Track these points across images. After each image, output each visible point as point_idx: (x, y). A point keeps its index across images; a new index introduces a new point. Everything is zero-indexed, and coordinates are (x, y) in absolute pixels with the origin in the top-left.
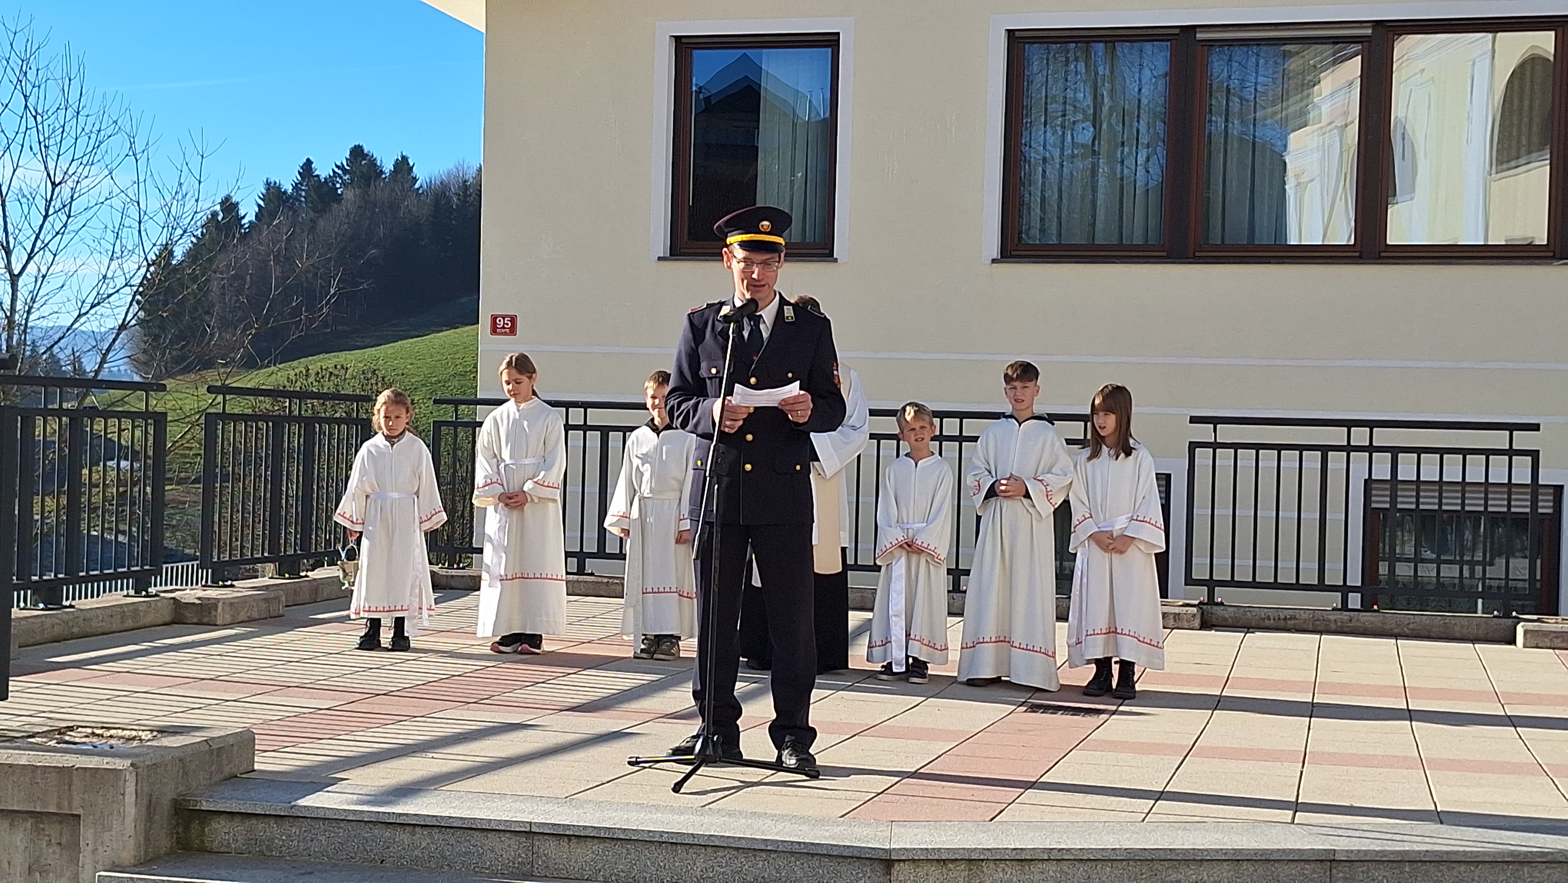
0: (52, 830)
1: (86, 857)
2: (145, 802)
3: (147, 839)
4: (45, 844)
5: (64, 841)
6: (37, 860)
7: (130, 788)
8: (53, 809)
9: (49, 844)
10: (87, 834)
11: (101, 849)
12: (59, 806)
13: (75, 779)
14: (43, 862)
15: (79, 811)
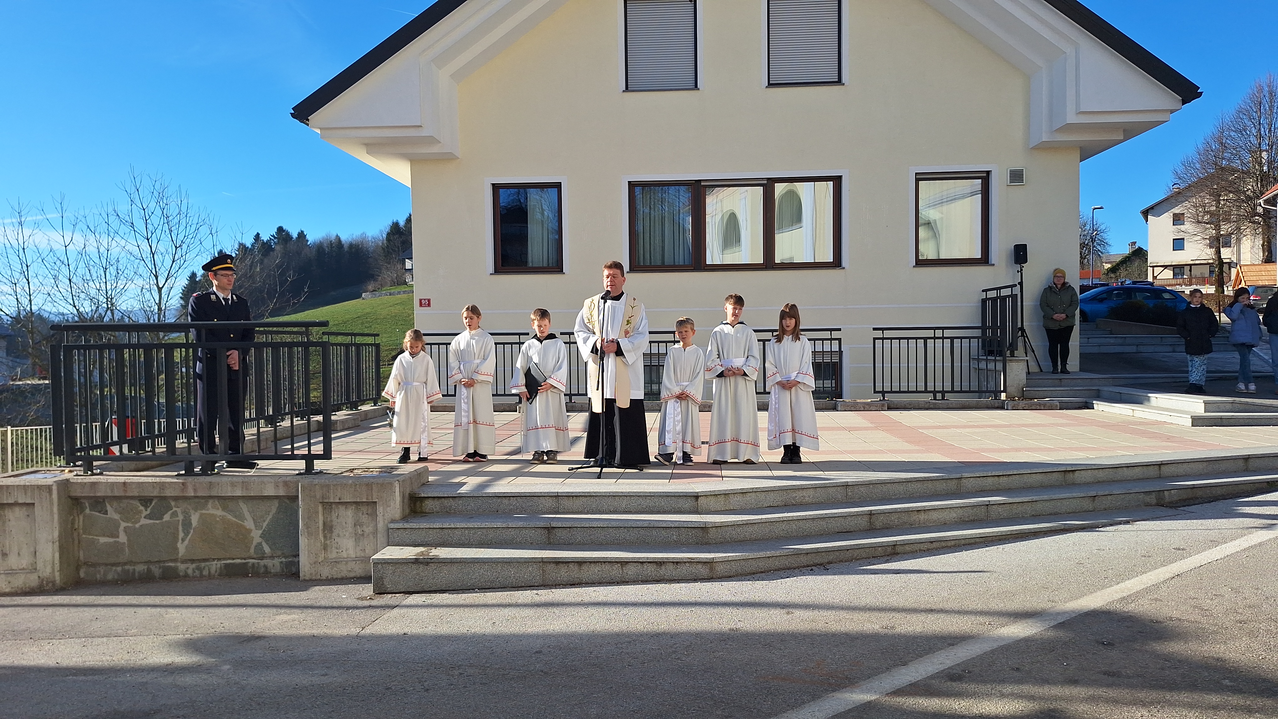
0: (364, 509)
1: (380, 518)
2: (402, 495)
3: (403, 510)
4: (361, 514)
5: (369, 512)
6: (358, 521)
7: (397, 490)
8: (364, 500)
9: (363, 514)
10: (380, 509)
11: (386, 515)
12: (367, 499)
13: (374, 488)
14: (360, 521)
15: (377, 500)
